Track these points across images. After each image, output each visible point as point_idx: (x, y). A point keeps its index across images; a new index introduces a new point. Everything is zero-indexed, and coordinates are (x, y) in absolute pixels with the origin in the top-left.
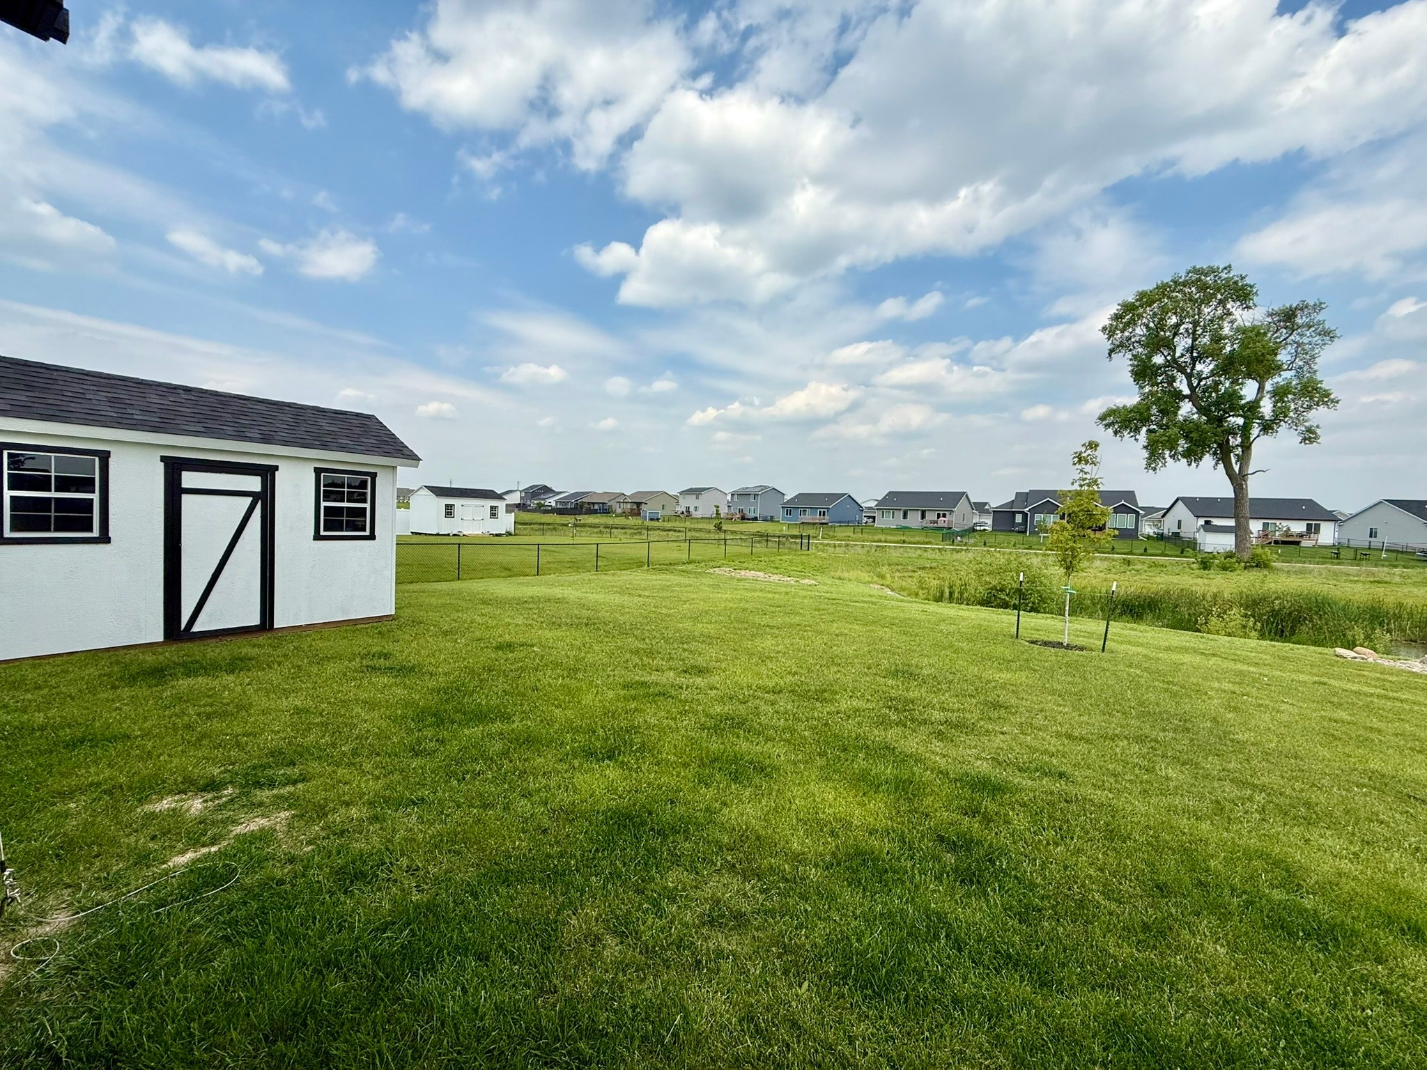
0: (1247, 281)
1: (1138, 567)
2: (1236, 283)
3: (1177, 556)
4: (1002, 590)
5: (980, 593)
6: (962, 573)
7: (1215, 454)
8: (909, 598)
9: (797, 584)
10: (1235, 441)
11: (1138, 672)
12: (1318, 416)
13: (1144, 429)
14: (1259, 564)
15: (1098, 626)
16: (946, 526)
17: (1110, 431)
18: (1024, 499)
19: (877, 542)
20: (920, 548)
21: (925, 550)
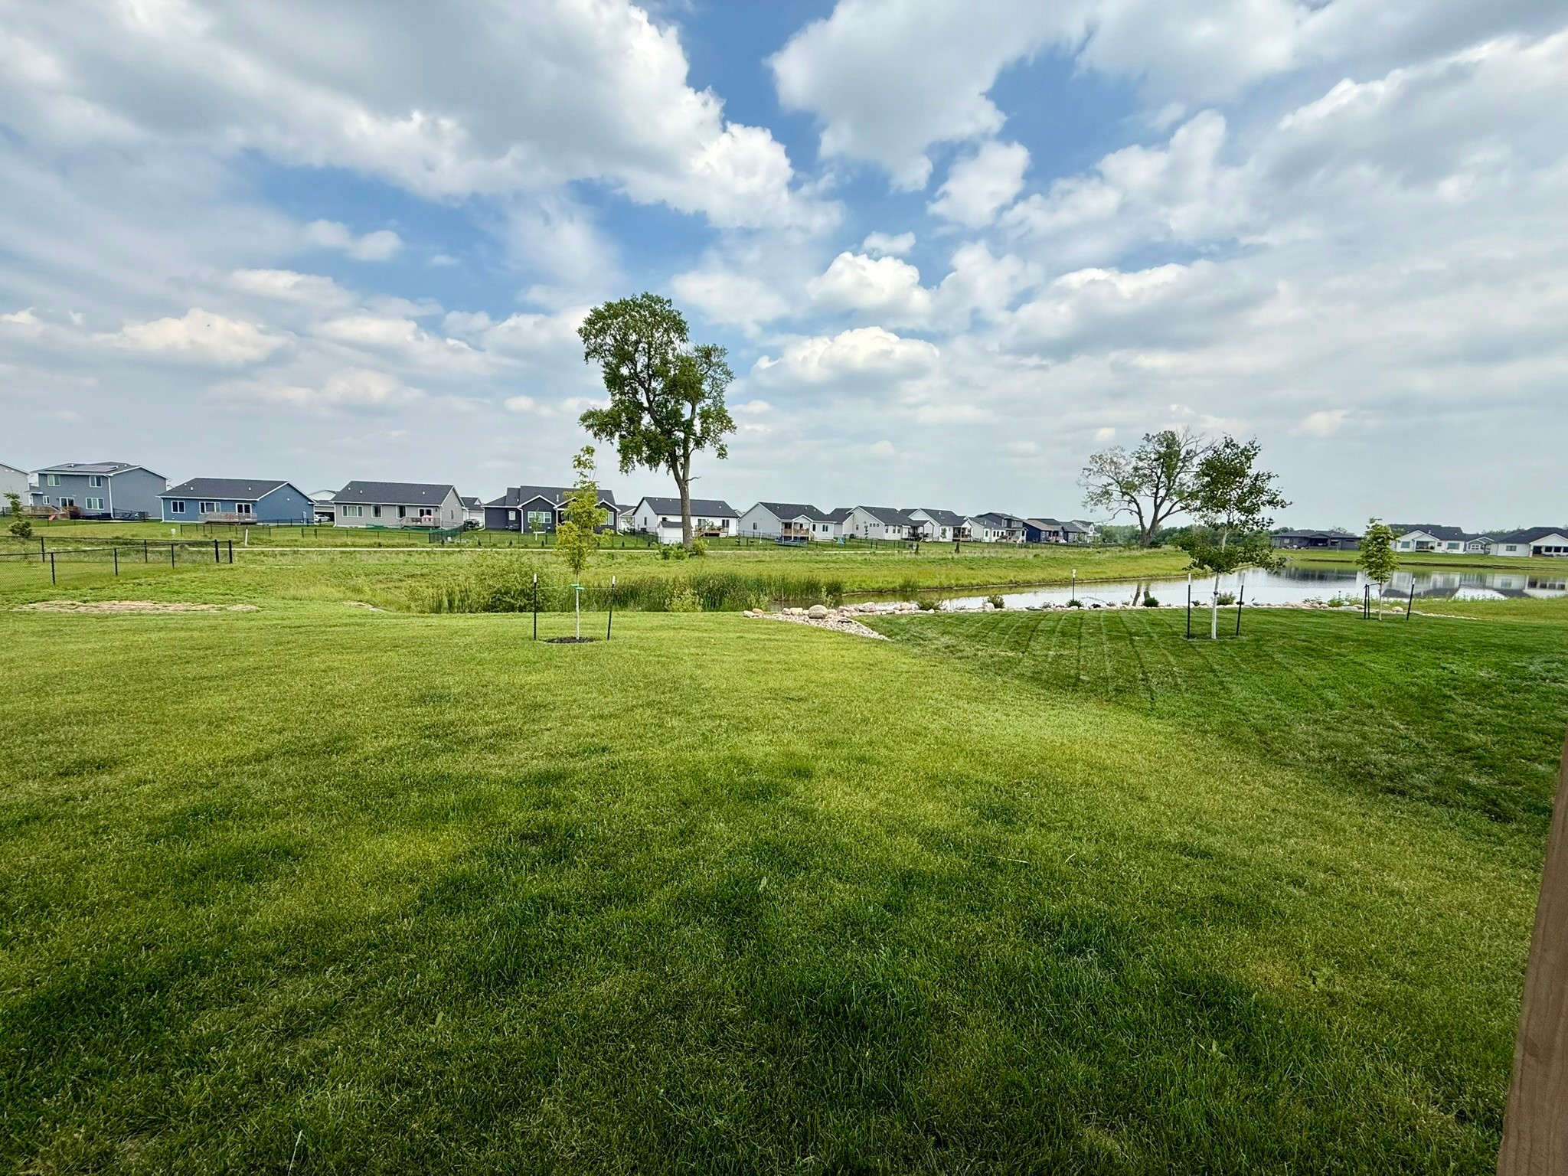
0: (682, 317)
1: (620, 560)
2: (675, 316)
3: (645, 549)
4: (506, 593)
5: (484, 598)
6: (460, 578)
7: (667, 461)
8: (399, 614)
9: (224, 612)
10: (679, 452)
11: (637, 651)
12: (726, 437)
13: (617, 434)
14: (698, 552)
15: (599, 618)
16: (432, 525)
17: (591, 432)
18: (516, 495)
19: (340, 546)
20: (403, 552)
21: (410, 554)
